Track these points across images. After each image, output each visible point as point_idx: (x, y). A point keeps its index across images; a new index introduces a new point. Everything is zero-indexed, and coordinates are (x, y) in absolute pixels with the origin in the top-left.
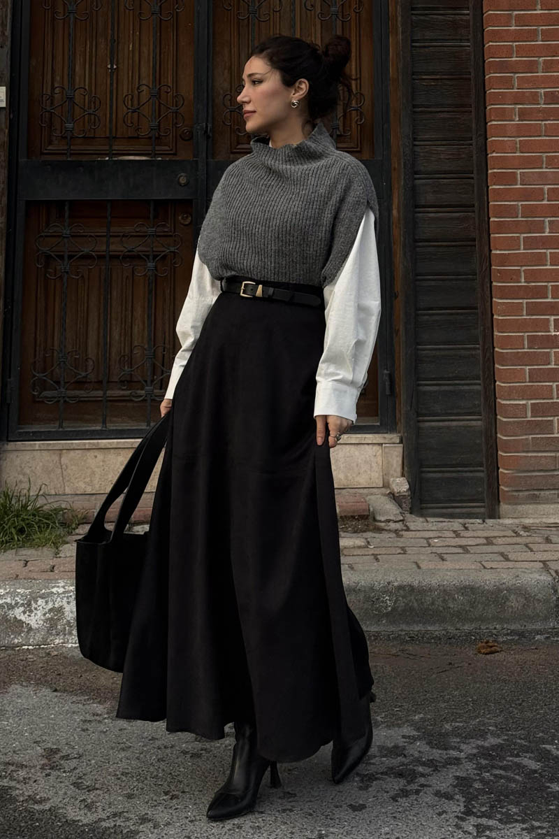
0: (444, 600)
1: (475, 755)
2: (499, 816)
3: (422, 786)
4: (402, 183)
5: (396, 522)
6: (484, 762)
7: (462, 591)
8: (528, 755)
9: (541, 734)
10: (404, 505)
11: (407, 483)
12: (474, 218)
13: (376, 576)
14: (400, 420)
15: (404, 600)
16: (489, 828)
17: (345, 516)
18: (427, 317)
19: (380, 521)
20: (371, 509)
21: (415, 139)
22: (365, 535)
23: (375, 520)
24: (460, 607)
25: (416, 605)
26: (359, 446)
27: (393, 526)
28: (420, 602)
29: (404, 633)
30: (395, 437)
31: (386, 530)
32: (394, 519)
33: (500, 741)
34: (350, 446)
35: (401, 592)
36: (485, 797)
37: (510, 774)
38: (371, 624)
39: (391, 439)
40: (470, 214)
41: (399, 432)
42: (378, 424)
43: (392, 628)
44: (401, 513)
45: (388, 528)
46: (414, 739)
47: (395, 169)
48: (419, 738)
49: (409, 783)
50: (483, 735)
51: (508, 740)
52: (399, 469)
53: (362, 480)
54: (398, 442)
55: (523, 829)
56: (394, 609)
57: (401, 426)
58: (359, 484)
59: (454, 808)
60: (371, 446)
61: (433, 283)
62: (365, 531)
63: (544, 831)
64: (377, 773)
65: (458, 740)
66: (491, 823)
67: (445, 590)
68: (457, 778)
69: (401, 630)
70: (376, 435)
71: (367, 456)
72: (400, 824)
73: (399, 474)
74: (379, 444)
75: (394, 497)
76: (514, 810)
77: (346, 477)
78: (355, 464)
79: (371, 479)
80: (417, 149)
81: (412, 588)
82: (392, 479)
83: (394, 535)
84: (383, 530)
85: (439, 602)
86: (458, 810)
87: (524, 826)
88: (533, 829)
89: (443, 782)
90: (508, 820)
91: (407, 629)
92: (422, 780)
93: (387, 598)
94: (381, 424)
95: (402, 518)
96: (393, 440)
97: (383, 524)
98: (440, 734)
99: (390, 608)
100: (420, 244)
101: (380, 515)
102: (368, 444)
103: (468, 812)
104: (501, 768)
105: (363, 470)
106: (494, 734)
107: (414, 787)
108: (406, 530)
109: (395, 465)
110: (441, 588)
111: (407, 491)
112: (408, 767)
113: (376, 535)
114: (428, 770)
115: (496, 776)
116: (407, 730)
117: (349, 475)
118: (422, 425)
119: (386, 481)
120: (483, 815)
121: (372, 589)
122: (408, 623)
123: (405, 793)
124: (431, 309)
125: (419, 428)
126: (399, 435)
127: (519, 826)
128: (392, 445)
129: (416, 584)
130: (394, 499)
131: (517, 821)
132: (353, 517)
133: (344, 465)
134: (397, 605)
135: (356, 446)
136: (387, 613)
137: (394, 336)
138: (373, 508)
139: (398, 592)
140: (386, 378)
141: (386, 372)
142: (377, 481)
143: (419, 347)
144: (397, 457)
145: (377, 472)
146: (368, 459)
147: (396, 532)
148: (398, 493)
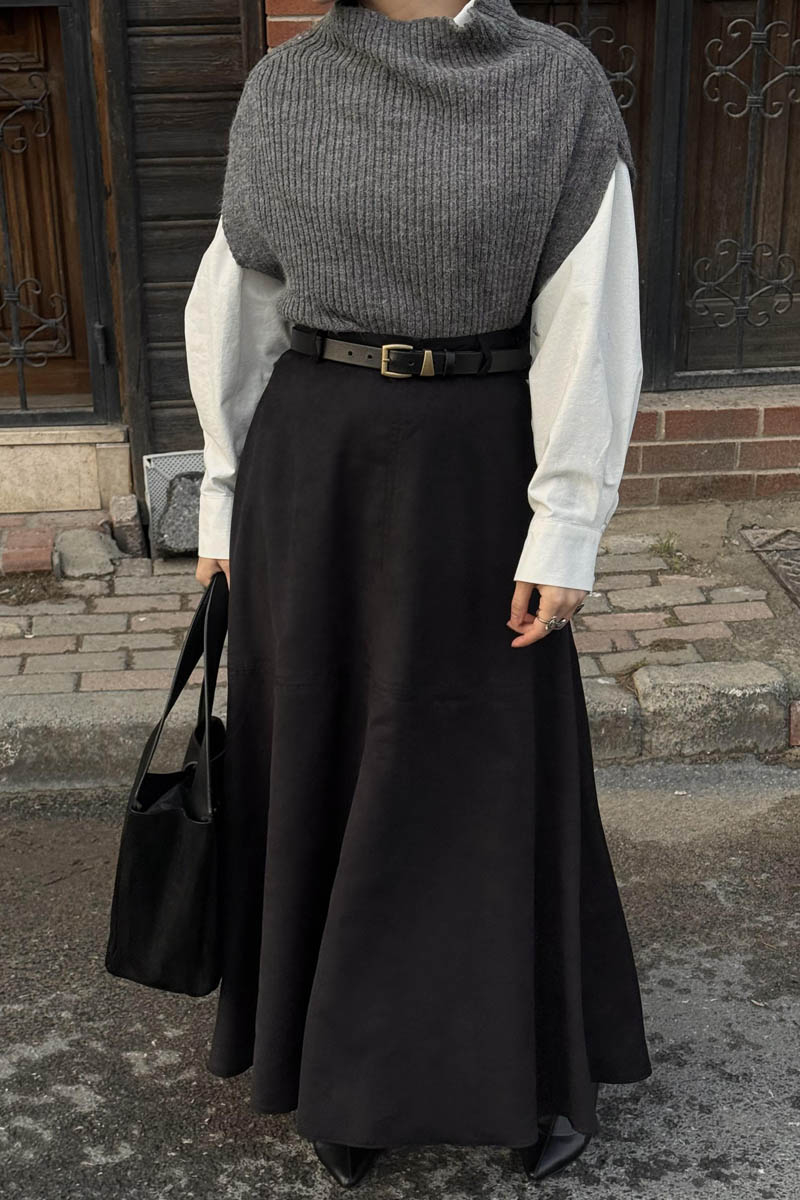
0: (102, 745)
5: (98, 578)
7: (130, 732)
10: (129, 544)
11: (135, 508)
12: (240, 45)
14: (125, 405)
15: (36, 748)
17: (12, 574)
18: (161, 233)
19: (73, 578)
20: (56, 561)
22: (32, 609)
23: (65, 576)
24: (126, 755)
25: (55, 754)
26: (57, 447)
27: (88, 587)
28: (61, 750)
29: (33, 796)
30: (116, 432)
31: (74, 596)
32: (97, 571)
34: (43, 448)
35: (31, 737)
39: (110, 435)
40: (232, 37)
41: (125, 424)
42: (92, 410)
43: (18, 788)
52: (126, 482)
53: (67, 500)
54: (122, 440)
56: (19, 762)
57: (126, 413)
58: (62, 505)
60: (77, 448)
61: (168, 171)
62: (35, 602)
67: (103, 733)
69: (32, 791)
70: (86, 429)
71: (72, 463)
73: (127, 491)
74: (90, 444)
75: (112, 531)
77: (40, 496)
78: (53, 476)
79: (80, 497)
81: (47, 731)
82: (113, 498)
83: (82, 607)
84: (67, 596)
85: (93, 750)
91: (43, 788)
93: (8, 746)
94: (95, 409)
95: (111, 569)
96: (113, 438)
97: (75, 583)
99: (12, 761)
100: (141, 97)
101: (73, 567)
102: (73, 444)
105: (66, 484)
108: (109, 595)
109: (118, 476)
110: (97, 728)
113: (52, 608)
117: (44, 492)
118: (159, 413)
119: (105, 500)
122: (43, 780)
124: (166, 218)
125: (153, 420)
126: (124, 428)
128: (112, 446)
129: (55, 724)
130: (110, 534)
132: (25, 573)
133: (34, 477)
134: (24, 756)
135: (52, 448)
136: (7, 767)
137: (109, 264)
138: (61, 556)
139: (26, 736)
140: (98, 336)
141: (97, 326)
142: (90, 500)
143: (150, 285)
144: (121, 463)
145: (90, 487)
146: (74, 467)
147: (89, 601)
148: (117, 523)
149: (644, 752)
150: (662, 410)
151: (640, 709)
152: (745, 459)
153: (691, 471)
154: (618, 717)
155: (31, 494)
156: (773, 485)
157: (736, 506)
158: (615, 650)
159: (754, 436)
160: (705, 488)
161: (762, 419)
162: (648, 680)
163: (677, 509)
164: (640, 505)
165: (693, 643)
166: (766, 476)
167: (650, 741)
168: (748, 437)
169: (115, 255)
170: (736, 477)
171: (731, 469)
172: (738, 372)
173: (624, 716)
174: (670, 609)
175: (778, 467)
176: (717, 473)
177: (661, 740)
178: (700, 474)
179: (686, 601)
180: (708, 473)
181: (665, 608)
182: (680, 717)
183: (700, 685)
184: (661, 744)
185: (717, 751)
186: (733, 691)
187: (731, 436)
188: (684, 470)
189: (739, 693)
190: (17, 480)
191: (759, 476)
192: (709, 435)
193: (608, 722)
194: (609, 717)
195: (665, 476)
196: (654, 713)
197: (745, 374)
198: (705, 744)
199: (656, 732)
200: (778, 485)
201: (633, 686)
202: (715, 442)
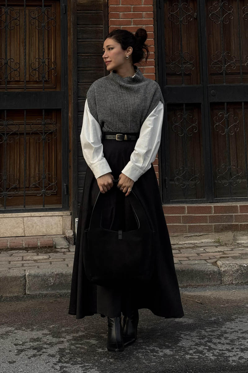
1: (71, 340)
2: (72, 362)
3: (43, 352)
4: (73, 101)
5: (65, 248)
6: (73, 342)
8: (93, 339)
9: (102, 330)
10: (71, 242)
11: (73, 232)
13: (47, 270)
14: (71, 205)
15: (59, 280)
16: (66, 367)
17: (42, 247)
19: (58, 249)
20: (54, 243)
21: (78, 82)
22: (49, 254)
23: (56, 248)
25: (64, 282)
26: (52, 217)
27: (63, 250)
28: (65, 280)
29: (58, 294)
30: (68, 213)
31: (60, 252)
32: (65, 247)
33: (84, 334)
34: (48, 217)
35: (58, 276)
36: (68, 356)
37: (83, 346)
38: (44, 291)
39: (67, 213)
41: (71, 210)
42: (62, 207)
43: (53, 292)
44: (68, 245)
45: (60, 251)
46: (46, 335)
47: (70, 95)
48: (49, 334)
49: (38, 352)
50: (77, 332)
51: (87, 333)
52: (70, 226)
53: (54, 232)
54: (70, 214)
55: (80, 367)
56: (54, 284)
57: (71, 208)
58: (52, 233)
59: (54, 360)
60: (57, 217)
62: (50, 253)
63: (89, 367)
64: (26, 349)
65: (66, 334)
66: (67, 365)
68: (60, 349)
69: (57, 293)
70: (60, 212)
71: (56, 221)
72: (28, 368)
73: (70, 229)
74: (61, 216)
75: (66, 238)
76: (79, 360)
77: (46, 231)
78: (50, 225)
79: (57, 231)
80: (79, 86)
81: (62, 275)
82: (66, 231)
83: (63, 254)
84: (58, 252)
86: (55, 361)
87: (81, 366)
88: (85, 366)
89: (53, 351)
90: (75, 363)
91: (60, 292)
92: (44, 350)
93: (51, 279)
94: (63, 207)
95: (68, 247)
96: (68, 214)
97: (59, 250)
98: (59, 332)
99: (52, 284)
101: (58, 246)
102: (57, 216)
103: (60, 361)
104: (80, 344)
105: (54, 227)
106: (82, 331)
107: (41, 353)
108: (69, 252)
109: (68, 225)
111: (73, 235)
112: (40, 346)
113: (55, 254)
114: (48, 346)
115: (77, 347)
116: (46, 331)
117: (48, 230)
119: (64, 231)
120: (66, 362)
121: (45, 275)
122: (60, 290)
123: (34, 356)
126: (70, 211)
127: (78, 366)
128: (67, 216)
129: (64, 273)
130: (67, 240)
131: (79, 364)
132: (46, 247)
133: (45, 225)
134: (56, 282)
135: (51, 217)
136: (51, 285)
137: (69, 169)
138: (55, 243)
139: (56, 276)
140: (65, 187)
141: (65, 184)
142: (60, 232)
143: (80, 173)
144: (69, 221)
145: (60, 228)
146: (56, 222)
147: (64, 253)
148: (68, 237)
149: (222, 283)
150: (213, 206)
151: (220, 270)
152: (236, 219)
153: (222, 223)
154: (214, 272)
155: (44, 230)
156: (244, 227)
157: (235, 233)
158: (210, 259)
159: (237, 213)
160: (226, 227)
161: (239, 209)
162: (221, 263)
163: (219, 234)
164: (209, 232)
165: (231, 257)
166: (242, 224)
167: (224, 280)
168: (236, 213)
169: (71, 166)
170: (234, 224)
171: (232, 222)
172: (231, 198)
173: (216, 272)
174: (223, 252)
175: (245, 222)
176: (229, 223)
177: (226, 279)
178: (225, 224)
179: (227, 250)
180: (226, 223)
181: (221, 252)
182: (231, 272)
183: (235, 264)
184: (227, 280)
185: (242, 282)
186: (244, 265)
187: (232, 213)
188: (220, 223)
189: (246, 265)
190: (41, 226)
191: (240, 224)
192: (226, 213)
193: (212, 273)
194: (212, 272)
195: (215, 224)
196: (224, 271)
197: (232, 199)
198: (239, 280)
199: (225, 277)
200: (245, 227)
201: (217, 265)
202: (227, 214)
